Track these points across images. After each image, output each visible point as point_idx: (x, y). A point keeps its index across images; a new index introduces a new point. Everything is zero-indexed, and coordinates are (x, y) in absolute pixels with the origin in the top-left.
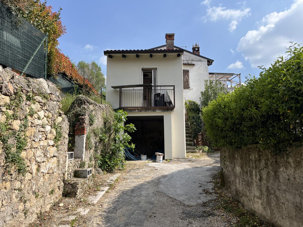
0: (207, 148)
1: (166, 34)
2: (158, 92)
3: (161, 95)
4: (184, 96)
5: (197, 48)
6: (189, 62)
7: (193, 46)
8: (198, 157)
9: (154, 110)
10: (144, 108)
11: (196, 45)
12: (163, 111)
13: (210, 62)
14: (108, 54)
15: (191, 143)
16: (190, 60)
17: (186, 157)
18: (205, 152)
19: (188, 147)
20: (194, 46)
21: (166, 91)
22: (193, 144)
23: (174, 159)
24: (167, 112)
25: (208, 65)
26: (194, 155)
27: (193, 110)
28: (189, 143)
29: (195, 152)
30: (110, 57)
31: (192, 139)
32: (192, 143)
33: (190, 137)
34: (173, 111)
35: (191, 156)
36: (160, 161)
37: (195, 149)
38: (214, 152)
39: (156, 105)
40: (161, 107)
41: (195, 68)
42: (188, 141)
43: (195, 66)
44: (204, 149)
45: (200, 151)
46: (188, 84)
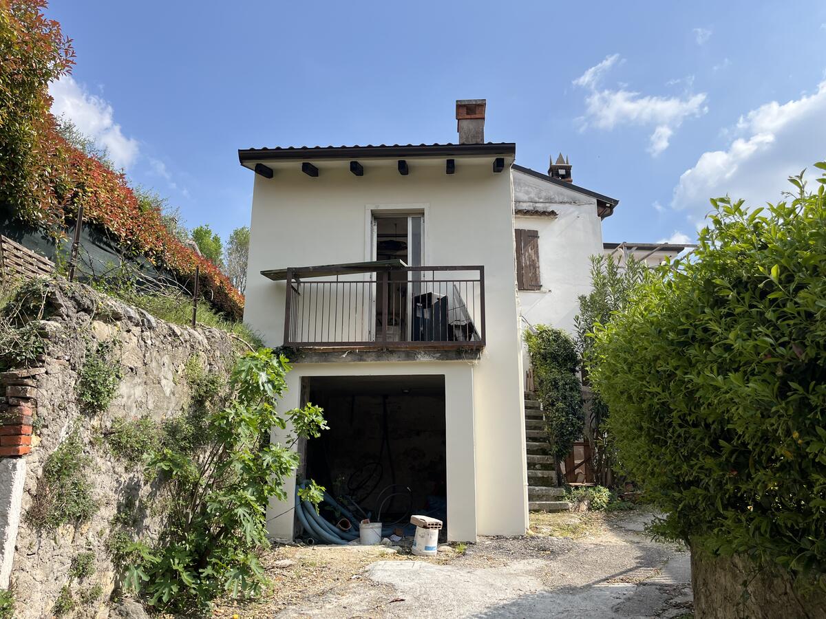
0: (603, 495)
1: (457, 101)
2: (426, 289)
3: (434, 301)
4: (518, 309)
5: (562, 168)
6: (537, 205)
7: (551, 163)
8: (574, 533)
9: (410, 355)
10: (374, 348)
11: (560, 159)
12: (443, 359)
13: (605, 206)
14: (253, 163)
15: (546, 473)
16: (541, 200)
17: (530, 532)
18: (598, 509)
19: (537, 488)
20: (554, 164)
21: (454, 286)
22: (555, 481)
23: (484, 539)
24: (456, 361)
25: (602, 215)
26: (558, 525)
27: (554, 357)
28: (539, 474)
29: (564, 509)
30: (260, 170)
31: (549, 460)
32: (553, 474)
33: (544, 452)
34: (479, 359)
35: (547, 526)
36: (427, 548)
37: (562, 498)
38: (631, 509)
39: (417, 336)
40: (433, 343)
41: (557, 225)
42: (537, 466)
43: (556, 218)
44: (596, 499)
45: (579, 507)
46: (535, 276)
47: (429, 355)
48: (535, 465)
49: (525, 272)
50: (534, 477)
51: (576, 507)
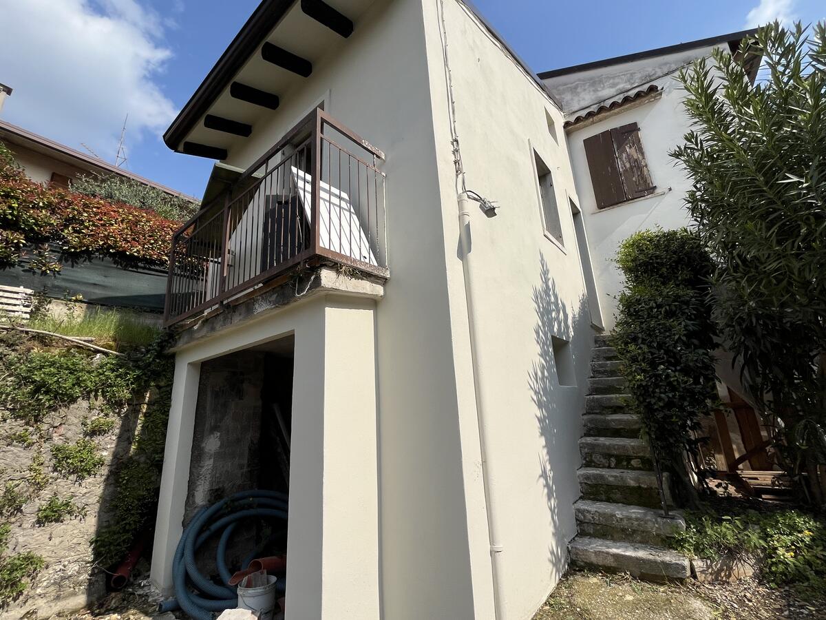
6: (629, 92)
9: (249, 307)
12: (279, 304)
15: (649, 479)
19: (619, 513)
22: (666, 497)
29: (678, 579)
37: (680, 543)
41: (664, 104)
42: (633, 462)
43: (661, 94)
44: (781, 551)
45: (730, 569)
46: (642, 178)
47: (266, 300)
48: (629, 459)
49: (626, 178)
50: (620, 487)
51: (721, 570)
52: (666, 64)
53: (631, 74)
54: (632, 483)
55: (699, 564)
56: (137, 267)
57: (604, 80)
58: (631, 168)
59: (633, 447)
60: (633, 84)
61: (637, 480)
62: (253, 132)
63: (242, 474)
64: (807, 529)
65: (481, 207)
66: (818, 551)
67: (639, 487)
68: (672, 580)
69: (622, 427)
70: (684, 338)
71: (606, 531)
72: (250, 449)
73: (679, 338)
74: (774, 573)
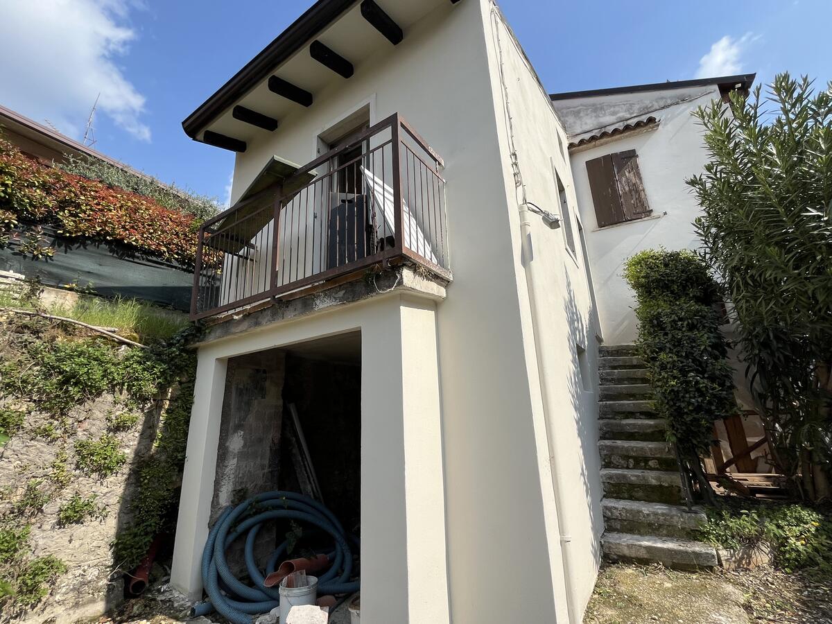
6: (629, 121)
9: (307, 303)
12: (347, 299)
13: (734, 90)
14: (203, 132)
15: (667, 478)
19: (645, 510)
22: (686, 494)
24: (367, 298)
29: (708, 566)
31: (673, 453)
32: (679, 481)
33: (663, 436)
37: (703, 534)
42: (650, 463)
43: (658, 125)
44: (792, 541)
45: (750, 557)
46: (640, 202)
47: (330, 296)
49: (626, 201)
50: (642, 485)
51: (742, 558)
52: (662, 98)
53: (631, 105)
54: (654, 482)
55: (724, 553)
56: (134, 257)
57: (605, 107)
58: (630, 191)
59: (651, 449)
60: (633, 113)
61: (658, 479)
62: (279, 127)
63: (264, 475)
64: (812, 520)
65: (543, 218)
66: (823, 539)
67: (661, 486)
68: (702, 568)
69: (636, 430)
70: (710, 349)
71: (633, 526)
72: (271, 450)
73: (705, 349)
74: (788, 560)
